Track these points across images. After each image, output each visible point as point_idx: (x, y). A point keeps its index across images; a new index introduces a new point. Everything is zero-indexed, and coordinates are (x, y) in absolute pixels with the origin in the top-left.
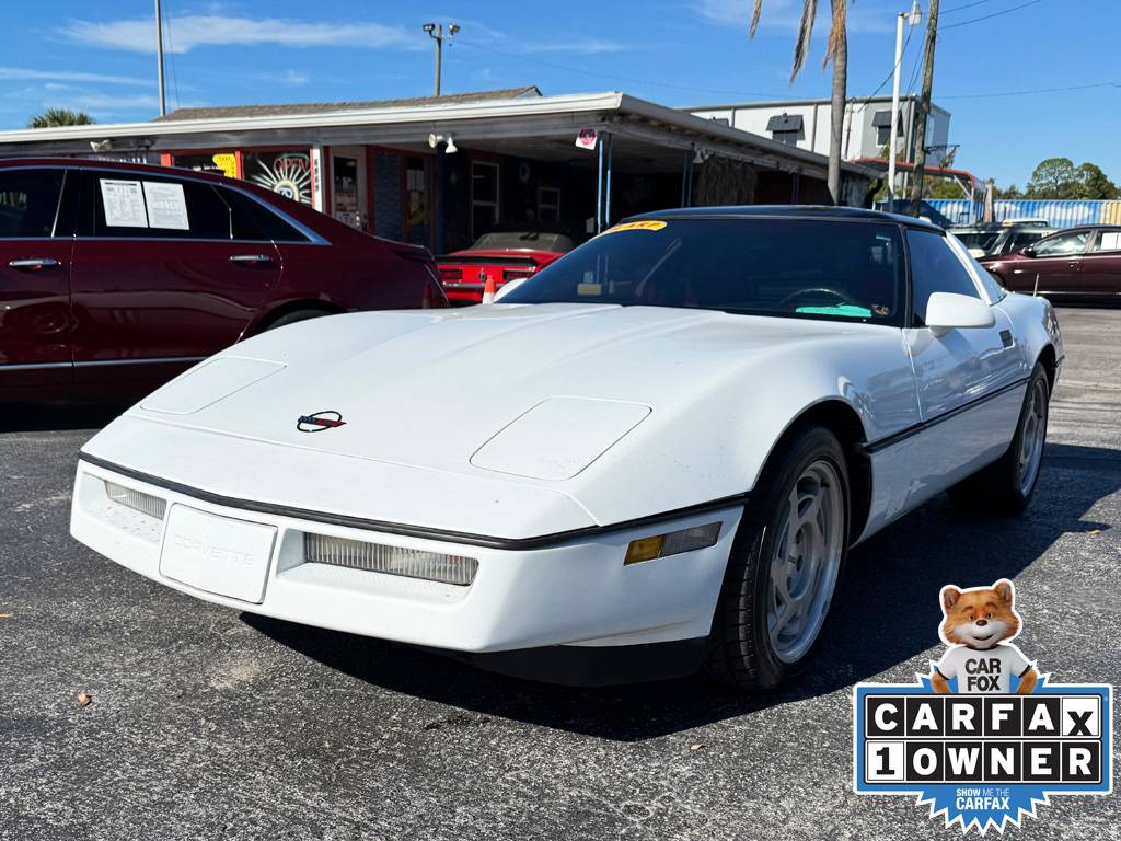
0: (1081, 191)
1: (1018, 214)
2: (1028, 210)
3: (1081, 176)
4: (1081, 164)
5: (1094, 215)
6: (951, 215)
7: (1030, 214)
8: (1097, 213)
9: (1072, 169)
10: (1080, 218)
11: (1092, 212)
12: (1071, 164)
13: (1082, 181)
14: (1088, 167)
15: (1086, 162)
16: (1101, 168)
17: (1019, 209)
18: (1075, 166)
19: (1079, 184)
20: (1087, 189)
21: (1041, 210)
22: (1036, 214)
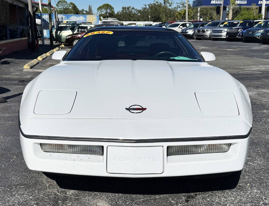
0: (71, 11)
1: (65, 19)
2: (67, 17)
3: (70, 6)
4: (70, 3)
5: (85, 19)
6: (46, 19)
7: (68, 19)
8: (86, 19)
9: (67, 4)
10: (82, 20)
11: (85, 18)
12: (66, 2)
13: (70, 8)
14: (71, 3)
15: (71, 2)
16: (75, 4)
17: (65, 17)
18: (68, 3)
19: (70, 9)
20: (72, 10)
21: (71, 17)
22: (70, 19)
